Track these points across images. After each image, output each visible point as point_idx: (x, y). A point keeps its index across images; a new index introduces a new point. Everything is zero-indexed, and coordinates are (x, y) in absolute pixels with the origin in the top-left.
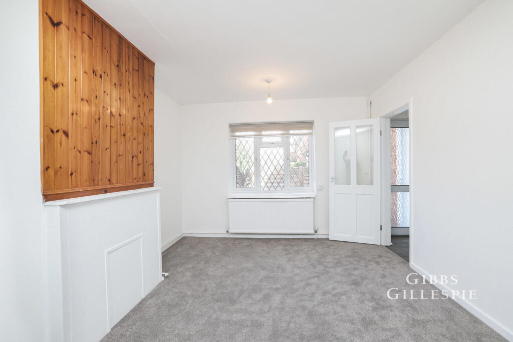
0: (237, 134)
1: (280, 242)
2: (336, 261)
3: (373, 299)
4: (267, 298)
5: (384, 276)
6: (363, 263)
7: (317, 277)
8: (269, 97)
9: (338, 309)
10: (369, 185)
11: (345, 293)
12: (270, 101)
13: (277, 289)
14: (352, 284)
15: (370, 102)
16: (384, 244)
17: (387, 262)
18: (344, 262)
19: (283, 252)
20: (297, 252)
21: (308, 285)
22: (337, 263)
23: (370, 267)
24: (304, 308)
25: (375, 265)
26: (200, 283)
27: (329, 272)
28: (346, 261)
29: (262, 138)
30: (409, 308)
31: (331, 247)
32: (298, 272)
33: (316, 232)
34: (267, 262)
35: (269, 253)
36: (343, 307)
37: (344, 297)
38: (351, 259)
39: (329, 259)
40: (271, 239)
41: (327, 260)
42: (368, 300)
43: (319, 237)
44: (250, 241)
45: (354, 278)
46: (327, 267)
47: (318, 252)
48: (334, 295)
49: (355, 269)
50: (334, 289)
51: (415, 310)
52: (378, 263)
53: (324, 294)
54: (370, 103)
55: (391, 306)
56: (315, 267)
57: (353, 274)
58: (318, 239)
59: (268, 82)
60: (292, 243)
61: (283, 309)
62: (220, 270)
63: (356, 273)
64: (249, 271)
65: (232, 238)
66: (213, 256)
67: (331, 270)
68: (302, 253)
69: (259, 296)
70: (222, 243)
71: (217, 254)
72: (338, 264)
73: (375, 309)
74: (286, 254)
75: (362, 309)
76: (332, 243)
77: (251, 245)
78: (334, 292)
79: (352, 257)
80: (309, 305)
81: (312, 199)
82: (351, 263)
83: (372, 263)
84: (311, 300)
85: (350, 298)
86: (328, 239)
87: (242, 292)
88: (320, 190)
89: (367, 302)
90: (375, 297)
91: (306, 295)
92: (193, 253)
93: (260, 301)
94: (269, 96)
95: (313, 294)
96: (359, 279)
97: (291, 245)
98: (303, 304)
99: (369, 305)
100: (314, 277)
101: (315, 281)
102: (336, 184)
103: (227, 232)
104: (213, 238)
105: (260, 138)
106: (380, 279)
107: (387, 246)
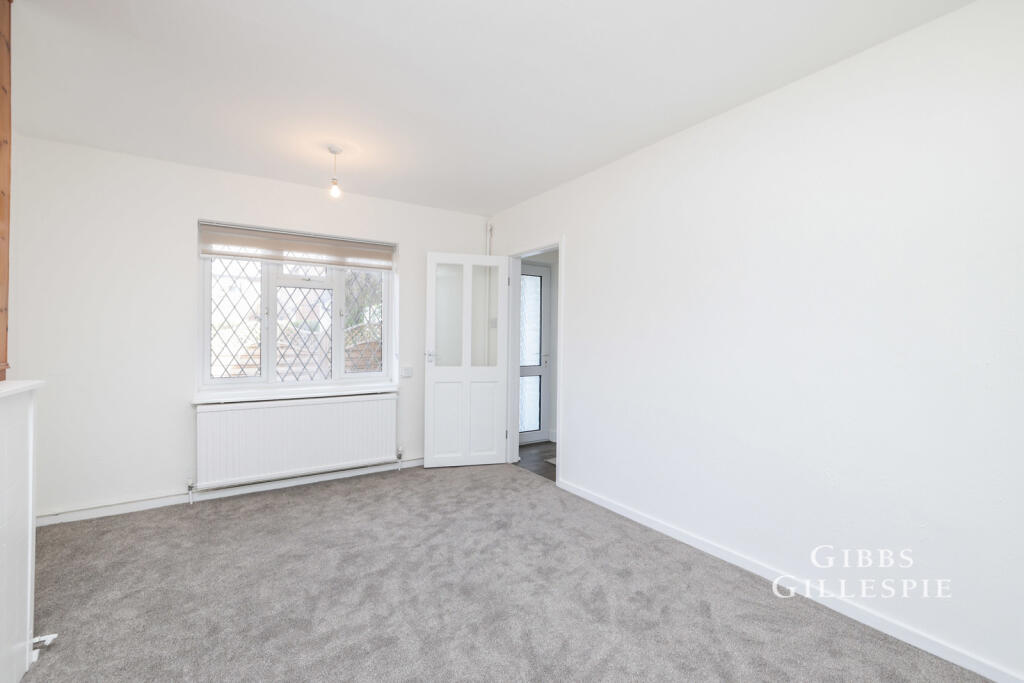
0: (216, 247)
1: (333, 488)
2: (455, 500)
3: (536, 540)
4: (372, 593)
5: (533, 506)
6: (495, 494)
7: (441, 531)
8: (335, 184)
9: (501, 569)
10: (485, 365)
11: (497, 543)
12: (335, 192)
13: (382, 573)
14: (499, 528)
15: (489, 228)
16: (509, 461)
17: (527, 485)
18: (469, 500)
19: (350, 506)
20: (378, 499)
21: (433, 548)
22: (458, 502)
23: (509, 498)
24: (449, 586)
25: (513, 493)
26: (185, 621)
27: (454, 520)
28: (471, 497)
29: (282, 265)
30: (582, 538)
31: (435, 480)
32: (401, 532)
33: (399, 457)
34: (328, 532)
35: (320, 513)
36: (505, 564)
37: (498, 550)
38: (477, 493)
39: (442, 499)
40: (308, 486)
41: (440, 502)
42: (531, 544)
43: (405, 465)
44: (259, 499)
45: (495, 519)
46: (445, 513)
47: (417, 493)
48: (482, 552)
49: (490, 506)
50: (476, 543)
51: (589, 537)
52: (515, 490)
53: (468, 553)
54: (491, 230)
55: (562, 542)
56: (427, 518)
57: (491, 515)
58: (404, 471)
59: (333, 151)
60: (358, 486)
61: (414, 600)
62: (221, 578)
63: (495, 510)
64: (298, 557)
65: (203, 502)
66: (176, 551)
67: (454, 515)
68: (389, 499)
69: (354, 596)
70: (182, 519)
71: (187, 544)
72: (460, 502)
73: (545, 553)
74: (360, 509)
75: (530, 558)
76: (432, 472)
77: (266, 507)
78: (479, 547)
79: (476, 488)
80: (452, 578)
81: (394, 395)
82: (480, 499)
83: (507, 491)
84: (453, 571)
85: (506, 548)
86: (422, 467)
87: (312, 602)
88: (406, 376)
89: (531, 547)
90: (537, 536)
91: (440, 565)
92: (101, 564)
93: (361, 603)
94: (335, 182)
95: (450, 561)
96: (504, 520)
97: (359, 490)
98: (442, 579)
99: (537, 549)
100: (435, 534)
101: (438, 539)
102: (436, 364)
103: (190, 488)
104: (143, 512)
105: (278, 265)
106: (531, 511)
107: (515, 464)
